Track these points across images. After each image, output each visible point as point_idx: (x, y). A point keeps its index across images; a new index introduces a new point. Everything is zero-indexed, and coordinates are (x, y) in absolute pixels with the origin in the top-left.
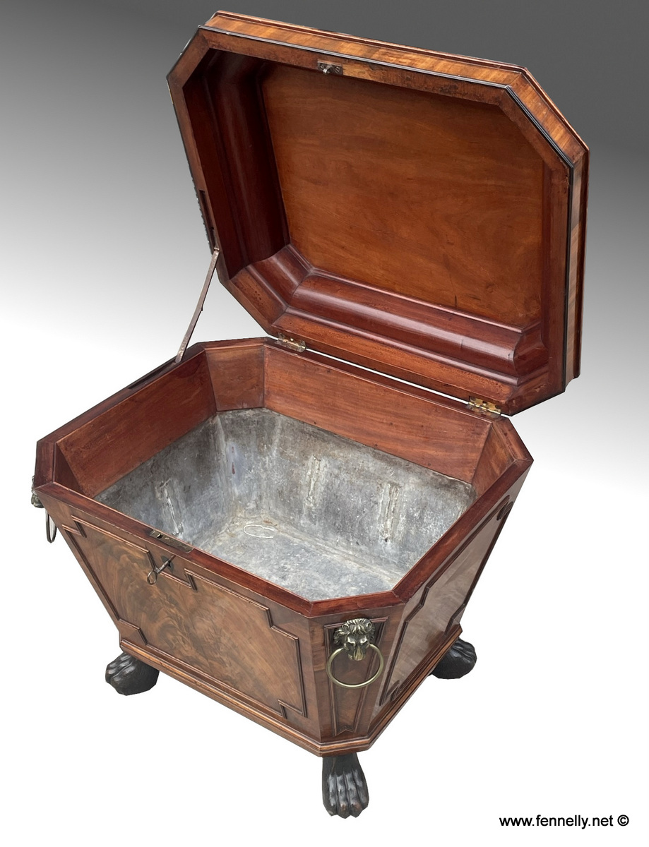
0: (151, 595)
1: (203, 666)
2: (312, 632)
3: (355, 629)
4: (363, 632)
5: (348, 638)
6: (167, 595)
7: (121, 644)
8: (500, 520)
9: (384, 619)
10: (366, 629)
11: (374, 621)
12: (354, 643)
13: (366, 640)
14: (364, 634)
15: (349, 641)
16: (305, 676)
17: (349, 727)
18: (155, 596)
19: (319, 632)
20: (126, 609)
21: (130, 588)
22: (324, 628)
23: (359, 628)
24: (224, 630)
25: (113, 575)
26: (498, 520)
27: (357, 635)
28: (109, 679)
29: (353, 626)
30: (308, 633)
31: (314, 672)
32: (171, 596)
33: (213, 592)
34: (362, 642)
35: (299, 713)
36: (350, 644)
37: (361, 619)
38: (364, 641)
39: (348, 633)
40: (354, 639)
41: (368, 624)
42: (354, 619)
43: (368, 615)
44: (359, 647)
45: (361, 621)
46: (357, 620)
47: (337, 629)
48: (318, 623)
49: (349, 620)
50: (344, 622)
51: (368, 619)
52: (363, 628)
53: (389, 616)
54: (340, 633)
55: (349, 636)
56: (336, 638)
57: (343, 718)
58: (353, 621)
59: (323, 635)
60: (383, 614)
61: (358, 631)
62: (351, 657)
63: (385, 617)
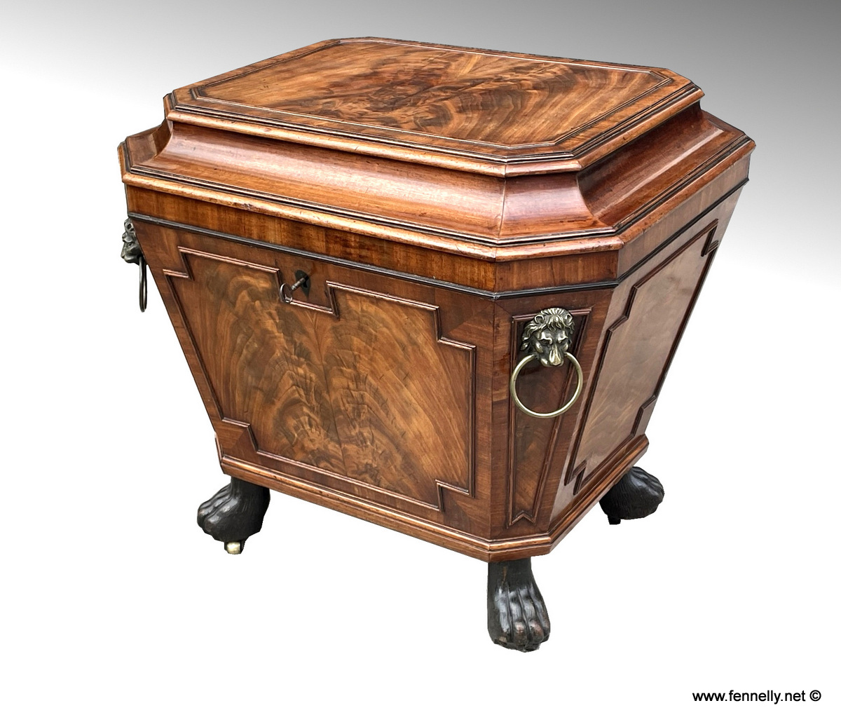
0: (274, 353)
1: (333, 461)
2: (497, 326)
3: (551, 321)
4: (561, 323)
5: (543, 334)
6: (295, 343)
7: (221, 462)
8: (706, 256)
9: (586, 311)
10: (565, 322)
11: (575, 313)
12: (551, 340)
13: (565, 337)
14: (563, 328)
16: (480, 416)
17: (526, 512)
18: (278, 353)
19: (504, 328)
20: (234, 396)
21: (245, 352)
22: (511, 320)
23: (557, 320)
24: (370, 378)
25: (223, 337)
26: (702, 255)
27: (553, 328)
28: (202, 521)
29: (548, 316)
30: (491, 331)
31: (493, 404)
32: (301, 344)
33: (362, 311)
34: (560, 339)
35: (463, 495)
36: (545, 343)
37: (558, 309)
38: (562, 337)
39: (542, 326)
40: (550, 335)
41: (568, 316)
42: (549, 308)
43: (567, 306)
44: (556, 347)
45: (558, 311)
46: (553, 309)
47: (529, 321)
48: (504, 310)
49: (543, 310)
50: (536, 313)
51: (567, 309)
52: (561, 319)
53: (592, 309)
54: (532, 328)
55: (543, 330)
56: (526, 338)
57: (521, 495)
58: (549, 311)
59: (509, 334)
60: (585, 304)
61: (555, 323)
62: (546, 362)
63: (588, 308)
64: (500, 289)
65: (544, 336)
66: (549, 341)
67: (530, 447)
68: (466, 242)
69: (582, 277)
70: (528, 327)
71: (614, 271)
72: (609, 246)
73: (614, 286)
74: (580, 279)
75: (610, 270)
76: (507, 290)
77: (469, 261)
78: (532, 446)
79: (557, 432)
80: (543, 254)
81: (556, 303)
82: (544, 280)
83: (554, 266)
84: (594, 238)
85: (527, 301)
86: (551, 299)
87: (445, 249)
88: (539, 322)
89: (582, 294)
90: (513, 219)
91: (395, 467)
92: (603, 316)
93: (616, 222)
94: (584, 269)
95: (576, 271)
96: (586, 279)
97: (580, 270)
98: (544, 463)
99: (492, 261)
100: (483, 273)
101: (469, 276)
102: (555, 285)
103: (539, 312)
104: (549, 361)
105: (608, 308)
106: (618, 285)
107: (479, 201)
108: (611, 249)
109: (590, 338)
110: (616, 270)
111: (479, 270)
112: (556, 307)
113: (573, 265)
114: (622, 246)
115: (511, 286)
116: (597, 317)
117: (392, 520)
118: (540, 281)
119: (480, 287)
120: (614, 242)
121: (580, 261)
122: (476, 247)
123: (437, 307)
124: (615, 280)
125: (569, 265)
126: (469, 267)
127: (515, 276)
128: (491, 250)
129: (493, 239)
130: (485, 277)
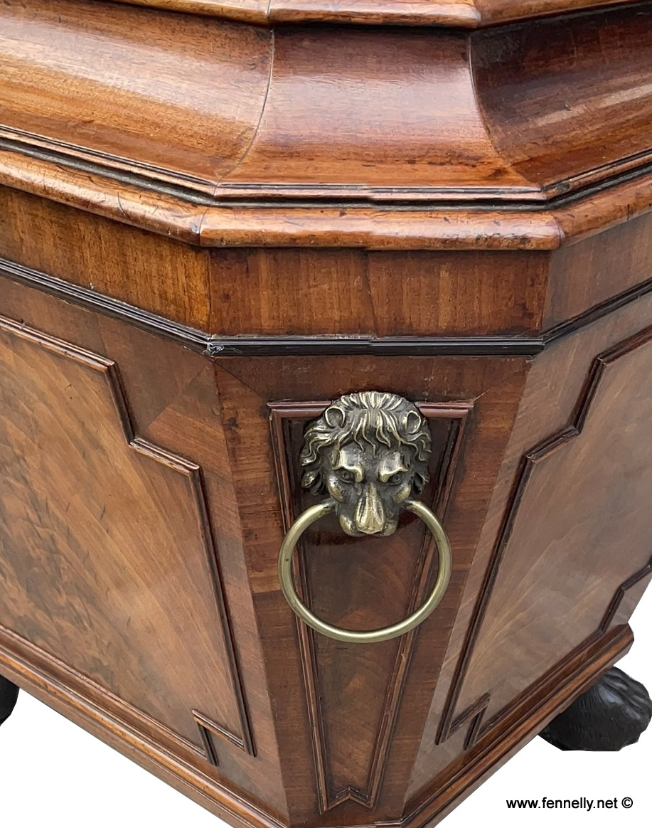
2: (231, 425)
3: (363, 423)
5: (343, 453)
9: (460, 408)
10: (402, 431)
11: (431, 409)
12: (362, 471)
13: (400, 468)
14: (394, 446)
15: (343, 462)
17: (357, 791)
19: (253, 430)
22: (266, 412)
23: (380, 423)
24: (52, 506)
27: (370, 441)
29: (357, 412)
30: (220, 434)
31: (254, 597)
34: (385, 472)
35: (237, 744)
36: (347, 477)
37: (387, 396)
38: (390, 469)
39: (343, 435)
40: (359, 459)
41: (411, 417)
42: (364, 390)
43: (410, 389)
44: (374, 490)
45: (386, 401)
46: (372, 395)
47: (311, 421)
48: (244, 384)
49: (348, 394)
50: (331, 400)
51: (410, 398)
52: (391, 424)
53: (475, 404)
54: (321, 437)
55: (343, 445)
56: (308, 461)
57: (342, 762)
58: (362, 397)
59: (266, 446)
60: (459, 390)
61: (372, 431)
62: (349, 524)
63: (463, 400)
64: (226, 327)
65: (344, 460)
66: (354, 473)
67: (352, 684)
68: (145, 189)
69: (448, 318)
70: (309, 432)
71: (535, 310)
72: (524, 239)
73: (533, 351)
74: (443, 324)
75: (524, 307)
76: (246, 331)
77: (151, 244)
78: (356, 683)
79: (404, 660)
80: (335, 236)
81: (381, 381)
82: (346, 314)
83: (372, 278)
84: (486, 212)
85: (303, 369)
86: (367, 366)
87: (95, 205)
88: (335, 423)
89: (449, 363)
90: (282, 141)
91: (132, 672)
92: (505, 425)
93: (553, 176)
94: (455, 295)
95: (434, 300)
96: (461, 325)
97: (444, 298)
98: (383, 711)
99: (193, 244)
100: (183, 279)
101: (156, 284)
102: (377, 331)
103: (336, 397)
104: (354, 523)
105: (516, 406)
106: (542, 348)
107: (213, 93)
108: (528, 247)
109: (474, 474)
110: (541, 307)
111: (175, 269)
112: (381, 390)
113: (424, 281)
114: (561, 243)
115: (254, 320)
116: (491, 425)
117: (144, 756)
118: (336, 315)
119: (181, 315)
120: (540, 229)
121: (444, 274)
122: (160, 203)
123: (111, 363)
124: (535, 334)
125: (413, 281)
126: (153, 260)
127: (265, 294)
128: (193, 211)
129: (205, 184)
130: (187, 289)
